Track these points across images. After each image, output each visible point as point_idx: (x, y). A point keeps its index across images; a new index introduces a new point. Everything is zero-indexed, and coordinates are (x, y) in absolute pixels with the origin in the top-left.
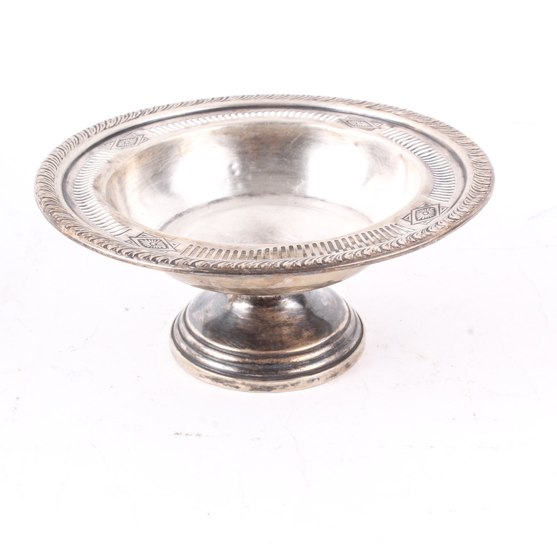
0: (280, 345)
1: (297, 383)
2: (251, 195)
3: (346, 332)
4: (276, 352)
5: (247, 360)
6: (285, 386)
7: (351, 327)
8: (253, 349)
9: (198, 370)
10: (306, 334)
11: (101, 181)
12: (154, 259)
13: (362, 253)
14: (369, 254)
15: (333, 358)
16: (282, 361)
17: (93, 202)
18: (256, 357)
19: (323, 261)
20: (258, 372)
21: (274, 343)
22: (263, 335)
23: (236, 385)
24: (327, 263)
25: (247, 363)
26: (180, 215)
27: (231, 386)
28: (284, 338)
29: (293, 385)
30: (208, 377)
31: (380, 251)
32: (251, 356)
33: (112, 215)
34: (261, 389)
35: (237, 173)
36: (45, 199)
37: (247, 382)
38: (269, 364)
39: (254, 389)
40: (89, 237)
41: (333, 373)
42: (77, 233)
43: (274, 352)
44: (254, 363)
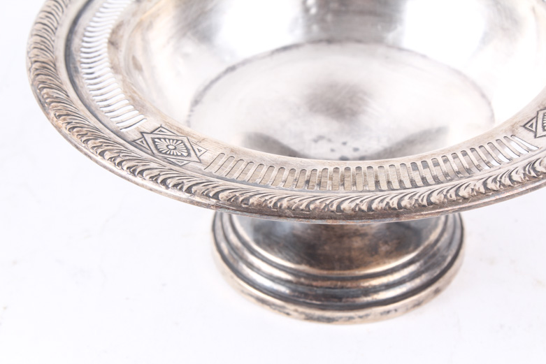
0: (347, 263)
1: (367, 315)
2: (330, 41)
3: (439, 244)
4: (342, 272)
5: (302, 280)
6: (350, 318)
7: (446, 236)
8: (311, 265)
9: (240, 284)
10: (384, 248)
11: (121, 33)
12: (164, 182)
13: (457, 195)
14: (467, 196)
15: (417, 282)
16: (349, 284)
17: (103, 68)
18: (315, 278)
19: (399, 204)
20: (316, 297)
21: (340, 260)
22: (327, 248)
23: (287, 311)
24: (405, 207)
25: (302, 284)
26: (232, 69)
27: (280, 311)
28: (354, 254)
29: (361, 317)
30: (251, 295)
31: (482, 190)
32: (308, 276)
33: (125, 92)
34: (319, 319)
35: (313, 11)
36: (38, 64)
37: (301, 309)
38: (330, 288)
39: (309, 318)
40: (83, 135)
41: (416, 302)
42: (69, 126)
43: (338, 272)
44: (312, 286)
